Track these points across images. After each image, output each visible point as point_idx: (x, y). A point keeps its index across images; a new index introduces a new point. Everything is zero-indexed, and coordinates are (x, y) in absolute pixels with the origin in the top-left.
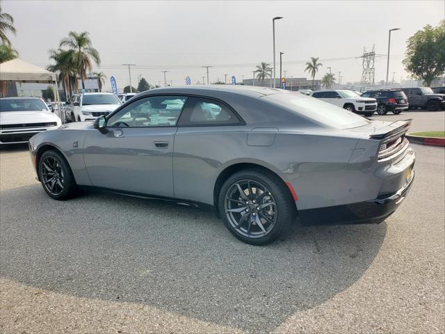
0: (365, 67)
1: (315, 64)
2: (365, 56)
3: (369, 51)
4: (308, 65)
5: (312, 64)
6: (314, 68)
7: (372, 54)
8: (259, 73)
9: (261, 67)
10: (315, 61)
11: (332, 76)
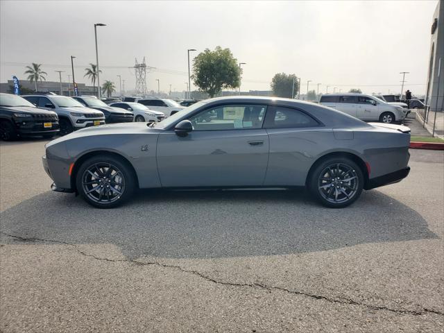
0: (138, 77)
1: (94, 70)
2: (137, 67)
3: (140, 62)
4: (87, 71)
5: (92, 70)
6: (94, 74)
7: (143, 66)
8: (29, 74)
9: (33, 67)
10: (94, 67)
11: (111, 84)
